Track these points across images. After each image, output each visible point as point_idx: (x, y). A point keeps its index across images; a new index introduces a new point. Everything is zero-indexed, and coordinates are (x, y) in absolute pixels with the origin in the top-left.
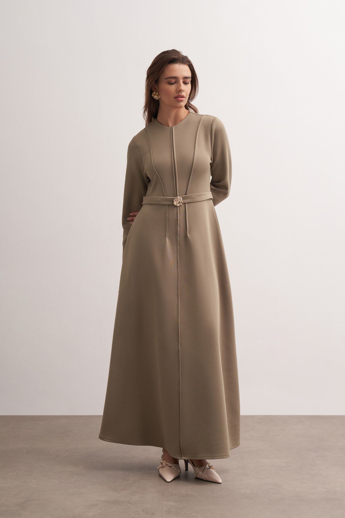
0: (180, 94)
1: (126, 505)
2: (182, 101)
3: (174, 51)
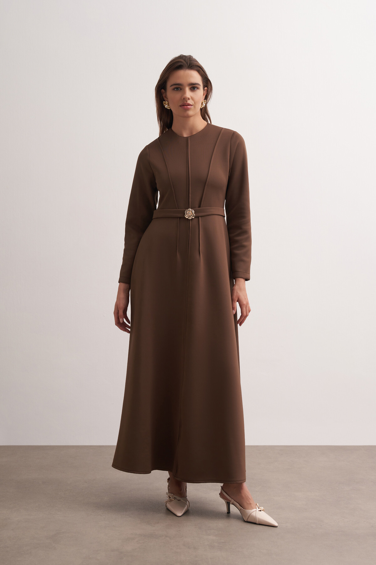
0: (185, 102)
1: (164, 538)
2: (188, 109)
3: (181, 57)
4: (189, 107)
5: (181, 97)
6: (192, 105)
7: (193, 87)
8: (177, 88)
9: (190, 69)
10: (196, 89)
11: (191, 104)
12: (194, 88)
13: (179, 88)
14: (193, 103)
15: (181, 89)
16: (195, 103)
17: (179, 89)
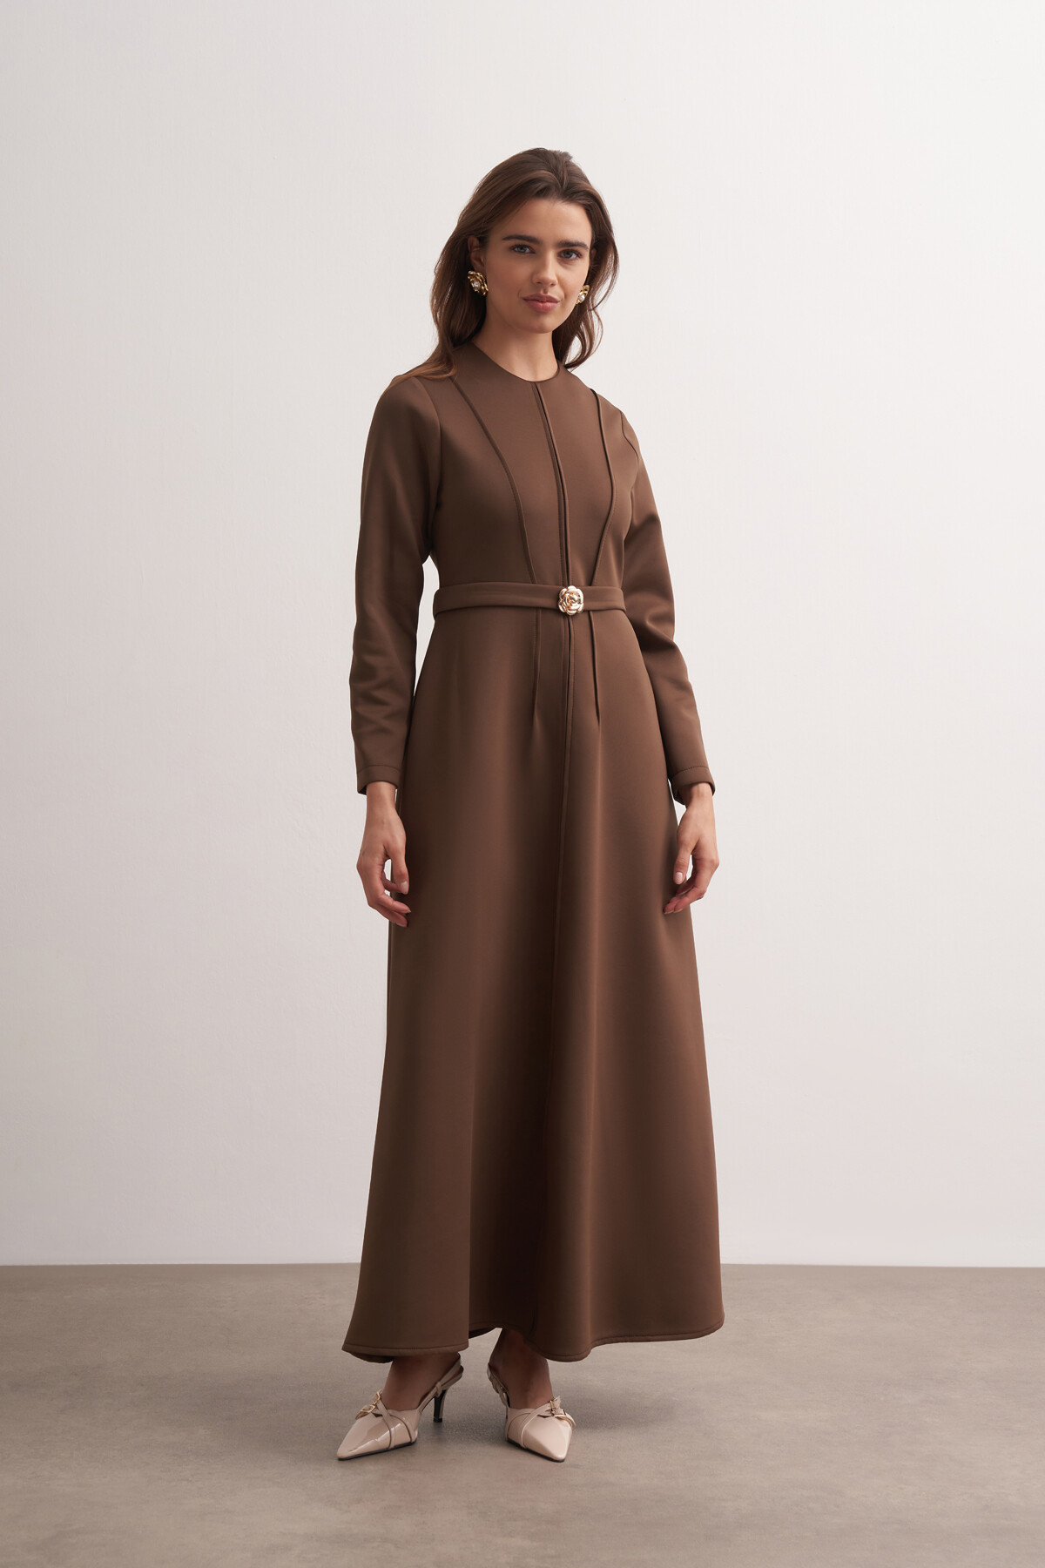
0: (542, 293)
2: (545, 312)
4: (549, 304)
5: (532, 276)
6: (556, 302)
7: (567, 251)
8: (522, 247)
9: (567, 200)
10: (574, 256)
11: (556, 297)
12: (568, 254)
13: (528, 247)
14: (562, 294)
15: (533, 252)
16: (566, 296)
17: (528, 250)
